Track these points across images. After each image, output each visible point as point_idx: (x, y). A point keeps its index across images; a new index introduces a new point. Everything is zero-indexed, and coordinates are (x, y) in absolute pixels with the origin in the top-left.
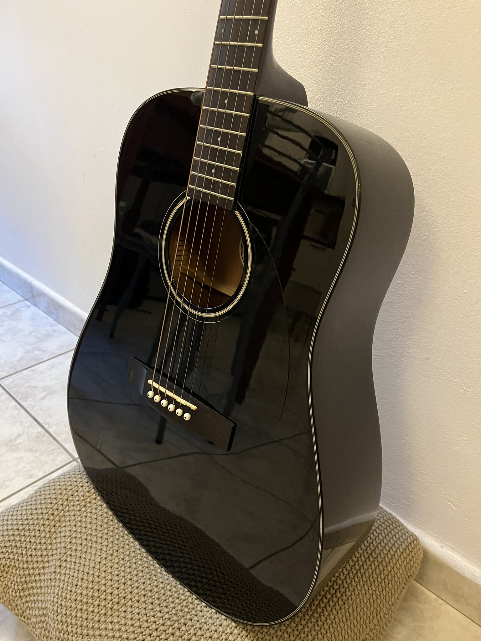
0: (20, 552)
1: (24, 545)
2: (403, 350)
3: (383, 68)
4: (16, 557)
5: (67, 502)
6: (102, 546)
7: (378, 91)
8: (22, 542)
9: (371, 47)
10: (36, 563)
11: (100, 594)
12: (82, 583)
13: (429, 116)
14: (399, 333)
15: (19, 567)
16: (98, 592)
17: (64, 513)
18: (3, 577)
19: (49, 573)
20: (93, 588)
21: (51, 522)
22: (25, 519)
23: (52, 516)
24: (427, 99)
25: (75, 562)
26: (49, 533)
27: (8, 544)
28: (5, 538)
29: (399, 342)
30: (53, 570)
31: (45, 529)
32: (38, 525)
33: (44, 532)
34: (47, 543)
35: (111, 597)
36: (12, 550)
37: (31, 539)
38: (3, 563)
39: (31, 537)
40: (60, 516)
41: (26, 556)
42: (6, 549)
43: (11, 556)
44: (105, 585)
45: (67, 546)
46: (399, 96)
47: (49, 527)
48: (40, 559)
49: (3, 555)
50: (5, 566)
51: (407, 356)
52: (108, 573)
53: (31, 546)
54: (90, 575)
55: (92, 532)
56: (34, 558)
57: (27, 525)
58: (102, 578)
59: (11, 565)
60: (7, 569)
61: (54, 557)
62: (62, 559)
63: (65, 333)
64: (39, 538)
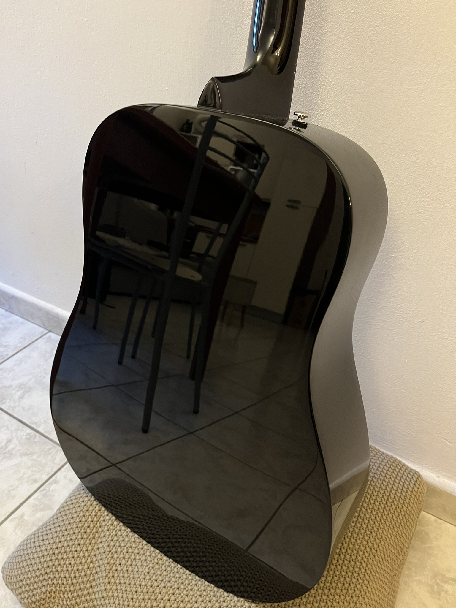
0: (62, 576)
1: (65, 569)
2: (398, 316)
3: (371, 52)
4: (60, 582)
5: (97, 518)
6: (146, 556)
7: (366, 75)
8: (62, 566)
9: (356, 30)
10: (83, 584)
11: (158, 603)
12: (138, 596)
13: (421, 99)
14: (393, 301)
15: (66, 591)
16: (155, 601)
17: (96, 529)
18: (51, 602)
19: (100, 591)
20: (149, 599)
21: (86, 541)
22: (59, 542)
23: (85, 534)
24: (419, 82)
25: (123, 577)
26: (87, 552)
27: (48, 571)
28: (44, 564)
29: (393, 310)
30: (103, 588)
31: (81, 548)
32: (74, 546)
33: (82, 552)
34: (87, 562)
35: (170, 603)
36: (54, 575)
37: (70, 561)
38: (48, 590)
39: (69, 559)
40: (93, 533)
41: (70, 579)
42: (48, 575)
43: (55, 582)
44: (160, 593)
45: (110, 562)
46: (389, 80)
47: (85, 546)
48: (85, 579)
49: (46, 582)
50: (51, 592)
51: (402, 321)
52: (160, 582)
53: (72, 568)
54: (143, 587)
55: (131, 545)
56: (79, 579)
57: (62, 547)
58: (155, 587)
59: (57, 590)
60: (53, 595)
61: (100, 575)
62: (109, 576)
63: (22, 323)
64: (78, 559)
